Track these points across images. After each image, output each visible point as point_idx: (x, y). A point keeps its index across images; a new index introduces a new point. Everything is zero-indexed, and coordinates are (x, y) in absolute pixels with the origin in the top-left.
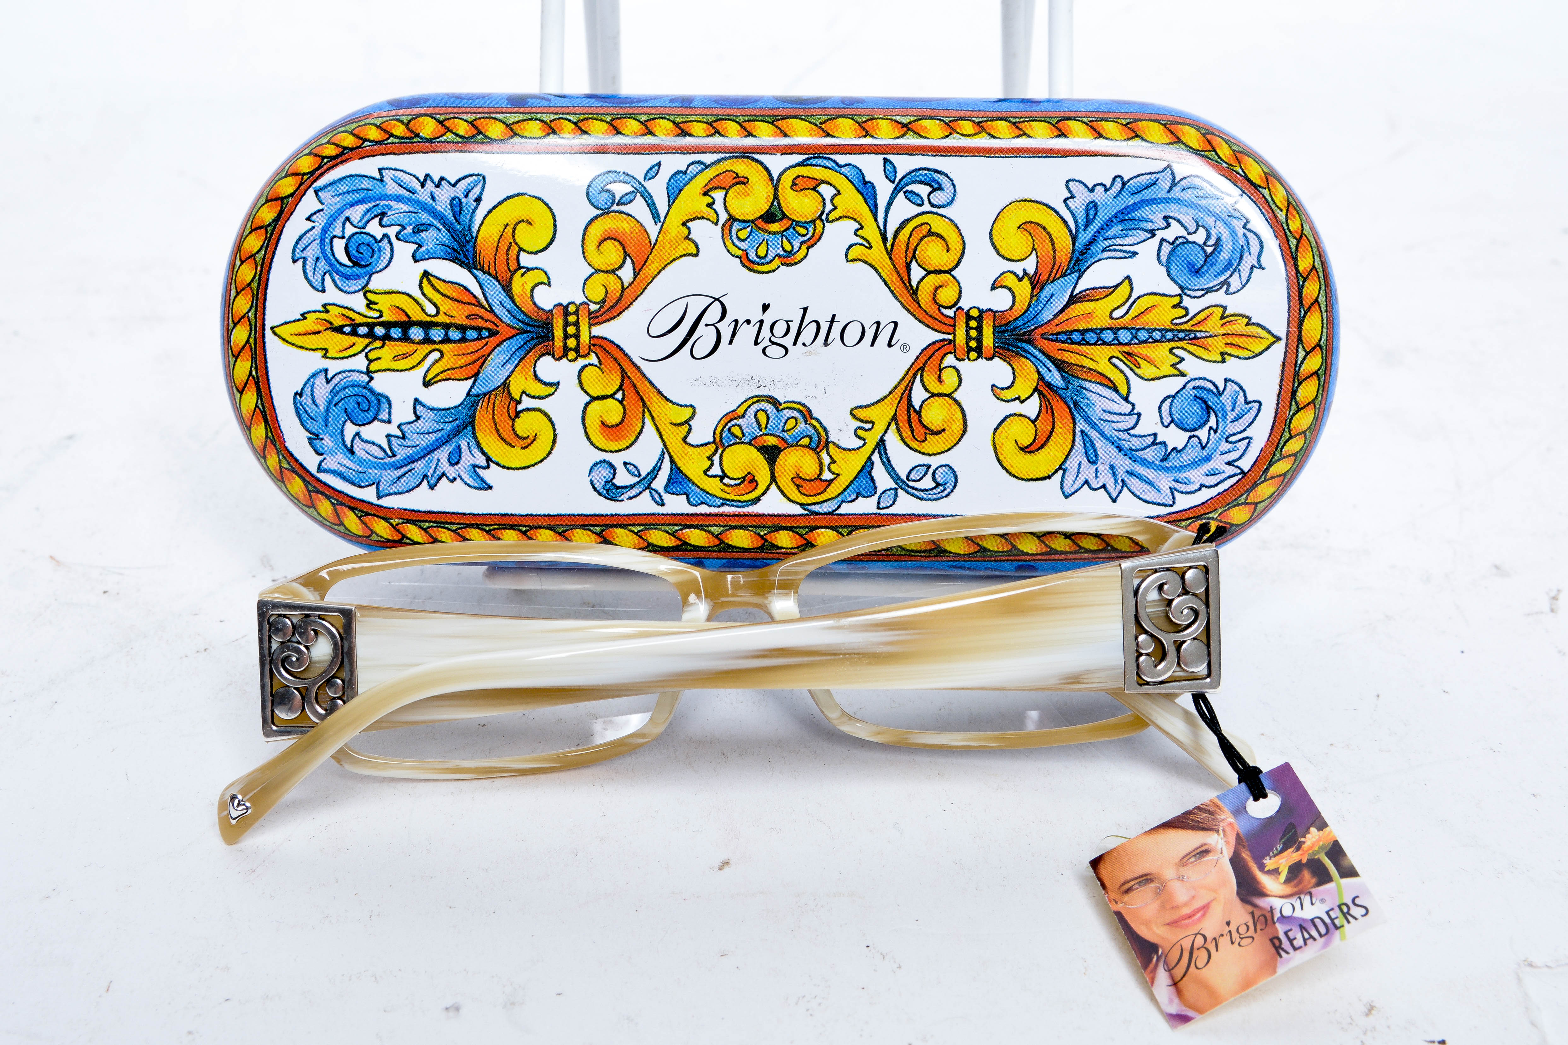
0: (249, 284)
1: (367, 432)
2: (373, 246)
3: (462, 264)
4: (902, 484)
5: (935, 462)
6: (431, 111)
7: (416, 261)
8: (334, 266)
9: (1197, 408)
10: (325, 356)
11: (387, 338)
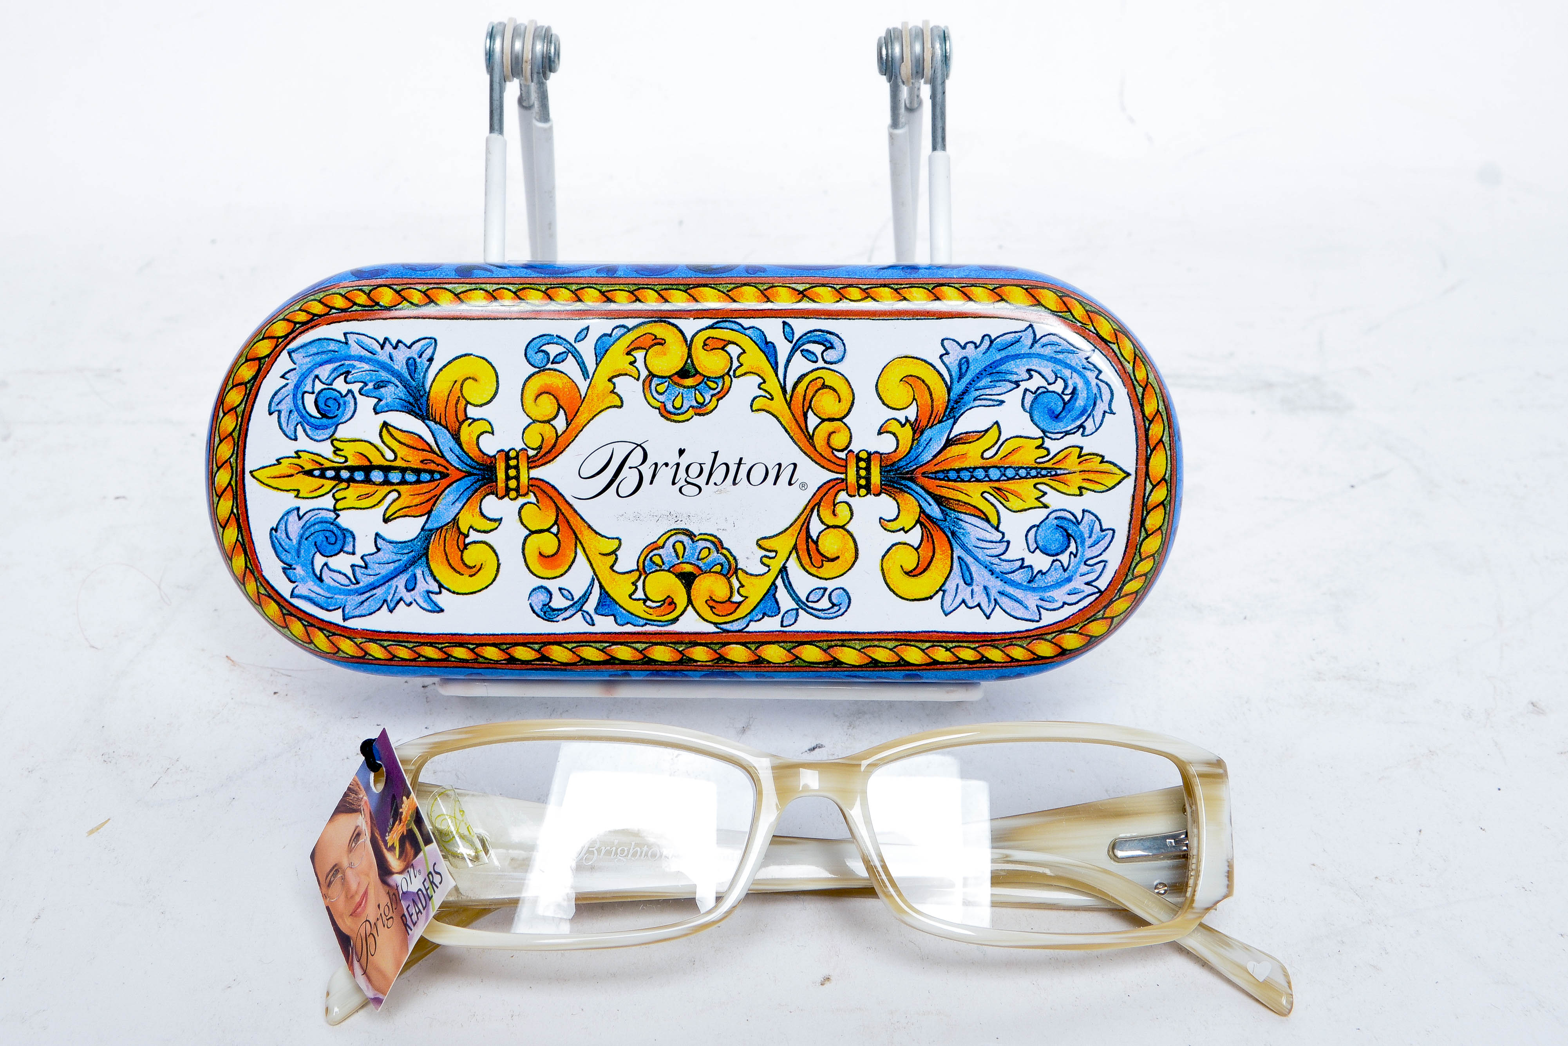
0: (231, 434)
1: (334, 562)
2: (339, 400)
3: (416, 416)
4: (802, 605)
5: (830, 585)
6: (389, 282)
7: (376, 413)
8: (305, 419)
9: (1059, 536)
10: (297, 496)
11: (351, 480)
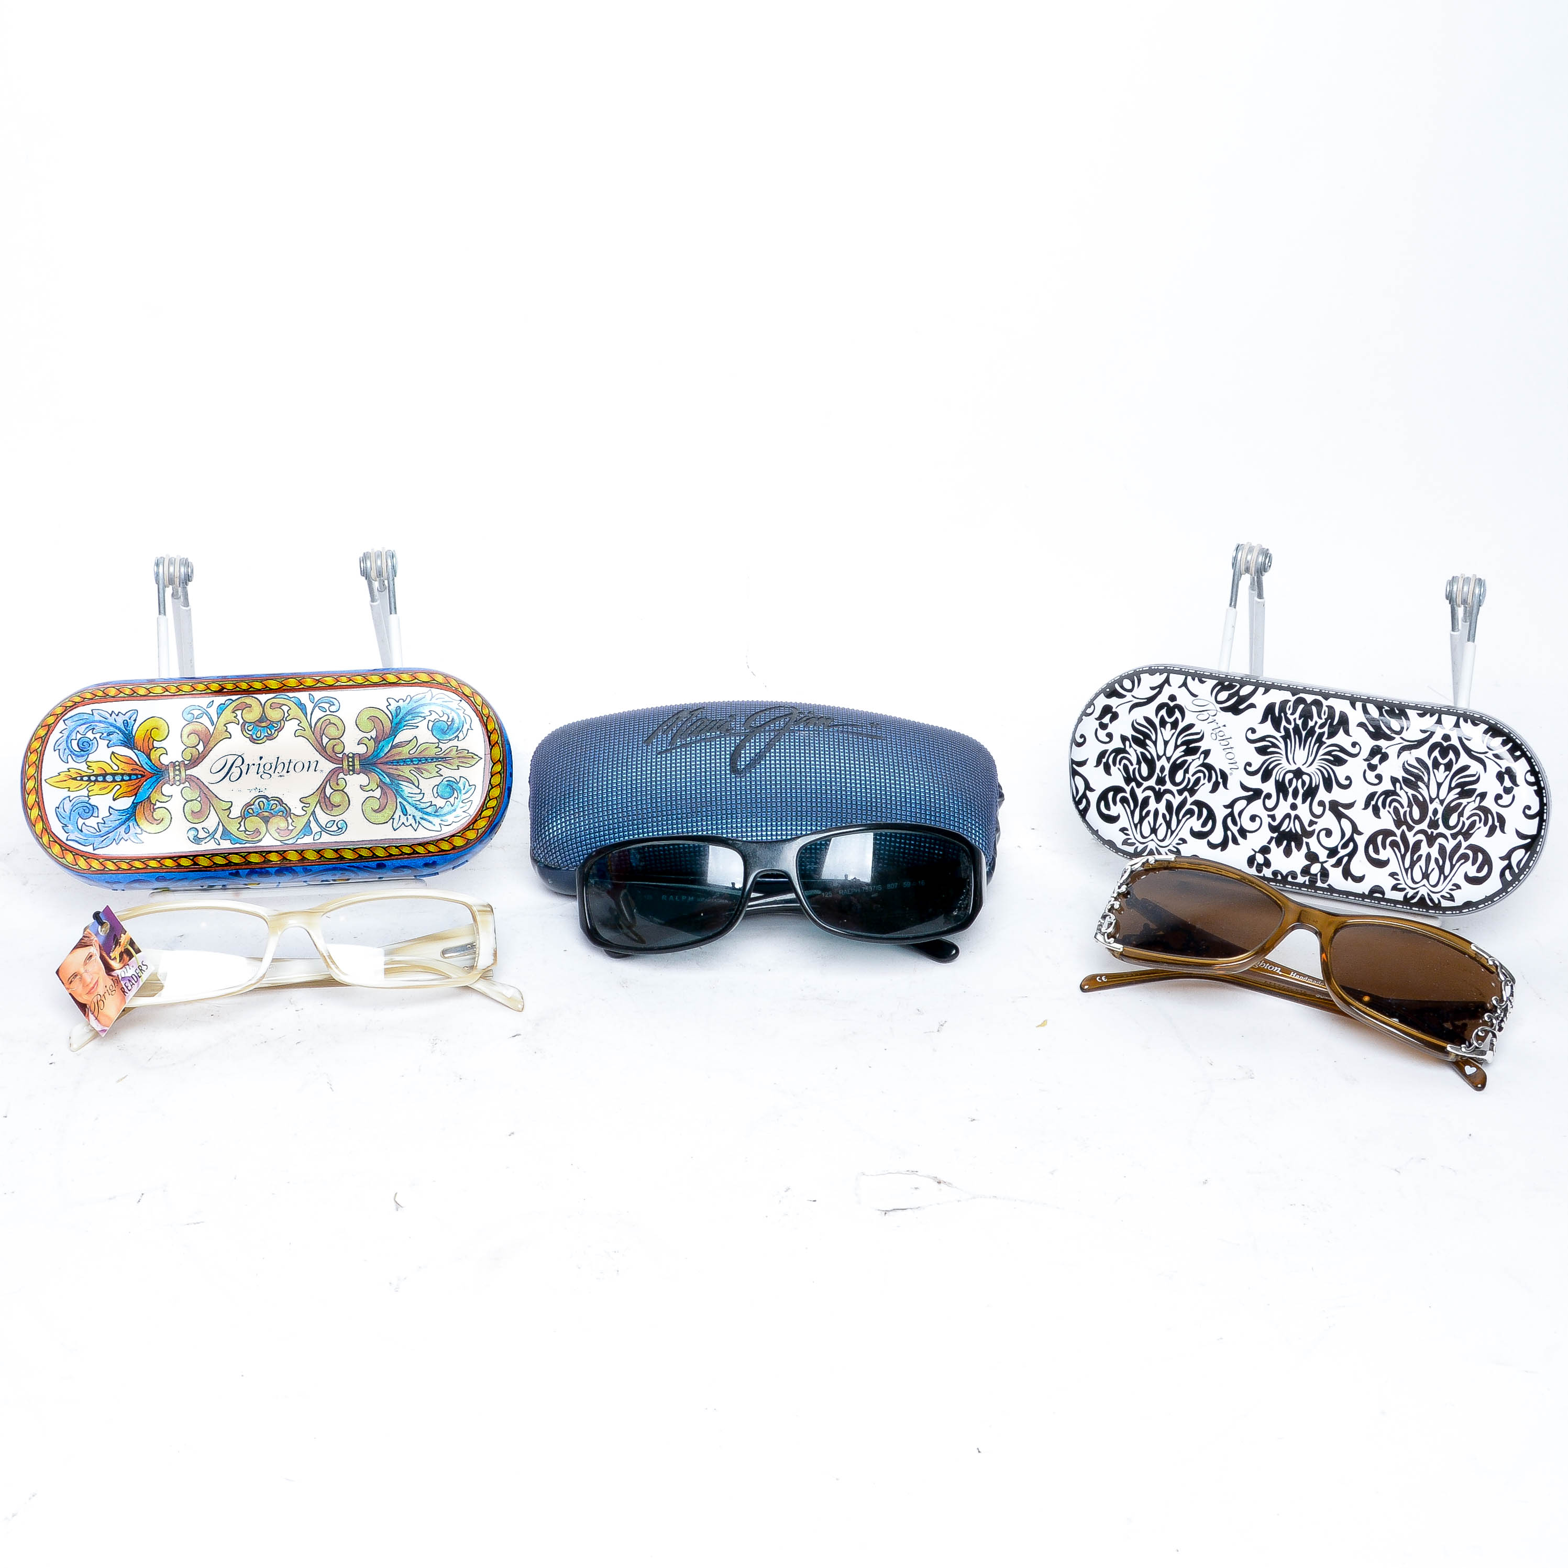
0: (34, 762)
1: (88, 822)
2: (89, 743)
3: (128, 747)
4: (323, 829)
5: (337, 819)
6: (113, 686)
7: (108, 747)
8: (72, 752)
9: (448, 789)
10: (69, 791)
11: (96, 781)
